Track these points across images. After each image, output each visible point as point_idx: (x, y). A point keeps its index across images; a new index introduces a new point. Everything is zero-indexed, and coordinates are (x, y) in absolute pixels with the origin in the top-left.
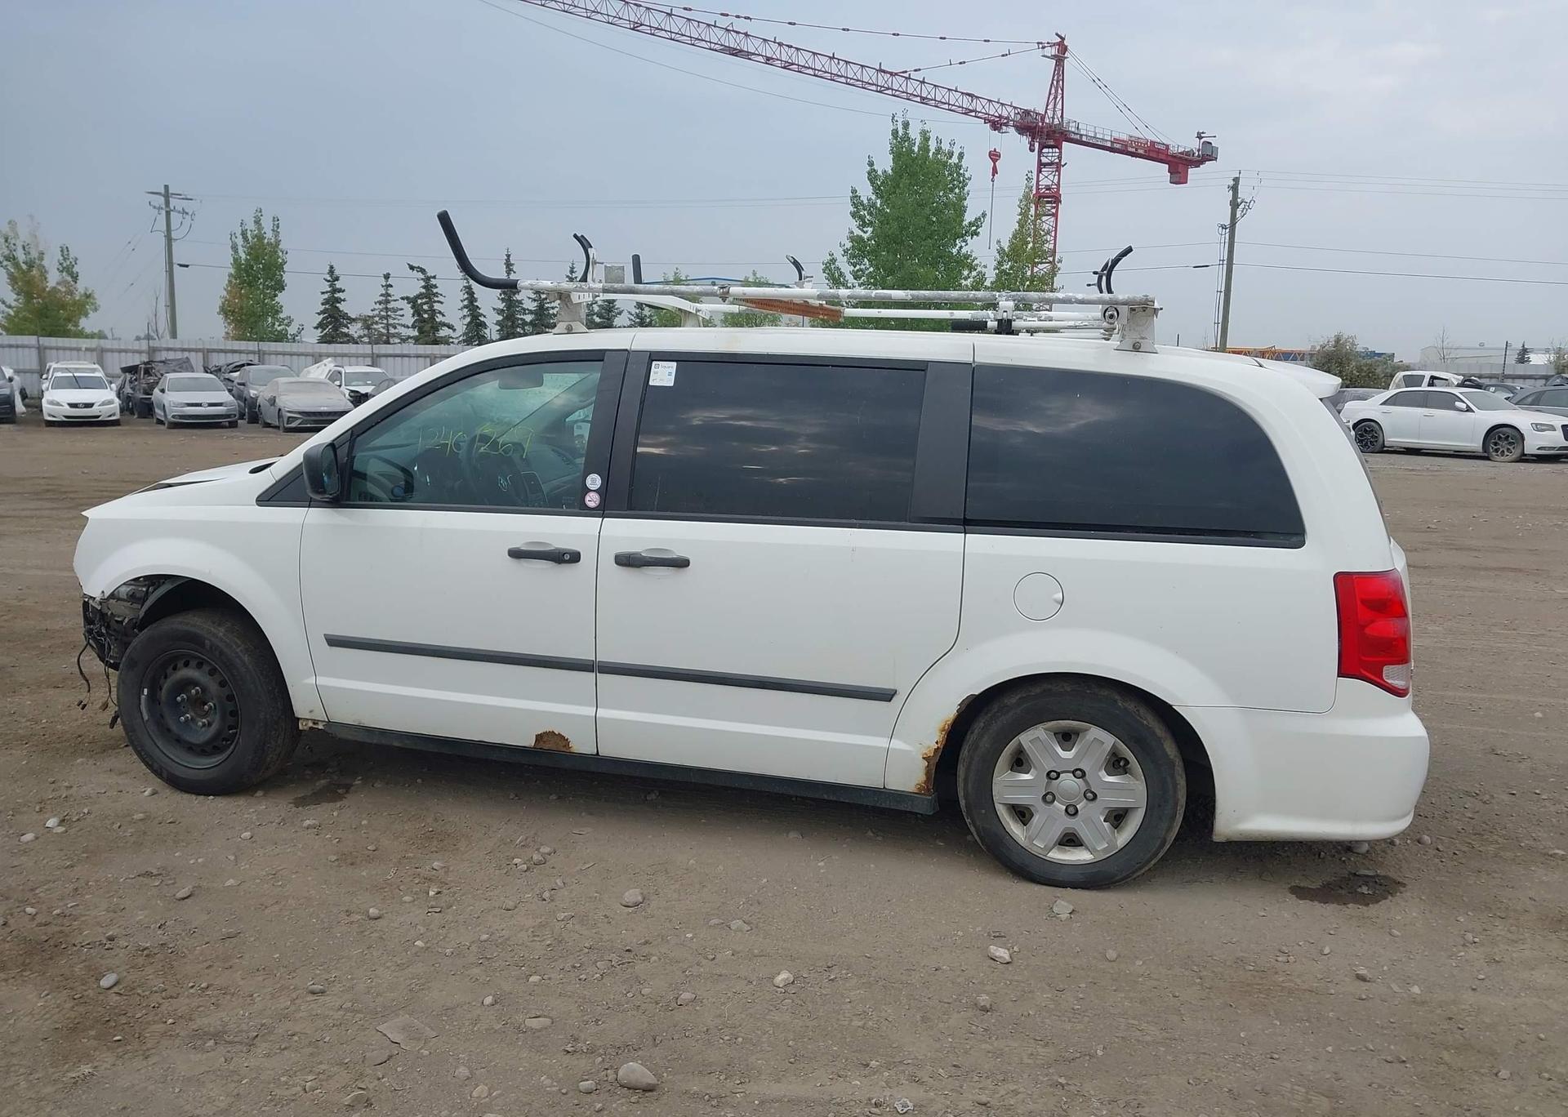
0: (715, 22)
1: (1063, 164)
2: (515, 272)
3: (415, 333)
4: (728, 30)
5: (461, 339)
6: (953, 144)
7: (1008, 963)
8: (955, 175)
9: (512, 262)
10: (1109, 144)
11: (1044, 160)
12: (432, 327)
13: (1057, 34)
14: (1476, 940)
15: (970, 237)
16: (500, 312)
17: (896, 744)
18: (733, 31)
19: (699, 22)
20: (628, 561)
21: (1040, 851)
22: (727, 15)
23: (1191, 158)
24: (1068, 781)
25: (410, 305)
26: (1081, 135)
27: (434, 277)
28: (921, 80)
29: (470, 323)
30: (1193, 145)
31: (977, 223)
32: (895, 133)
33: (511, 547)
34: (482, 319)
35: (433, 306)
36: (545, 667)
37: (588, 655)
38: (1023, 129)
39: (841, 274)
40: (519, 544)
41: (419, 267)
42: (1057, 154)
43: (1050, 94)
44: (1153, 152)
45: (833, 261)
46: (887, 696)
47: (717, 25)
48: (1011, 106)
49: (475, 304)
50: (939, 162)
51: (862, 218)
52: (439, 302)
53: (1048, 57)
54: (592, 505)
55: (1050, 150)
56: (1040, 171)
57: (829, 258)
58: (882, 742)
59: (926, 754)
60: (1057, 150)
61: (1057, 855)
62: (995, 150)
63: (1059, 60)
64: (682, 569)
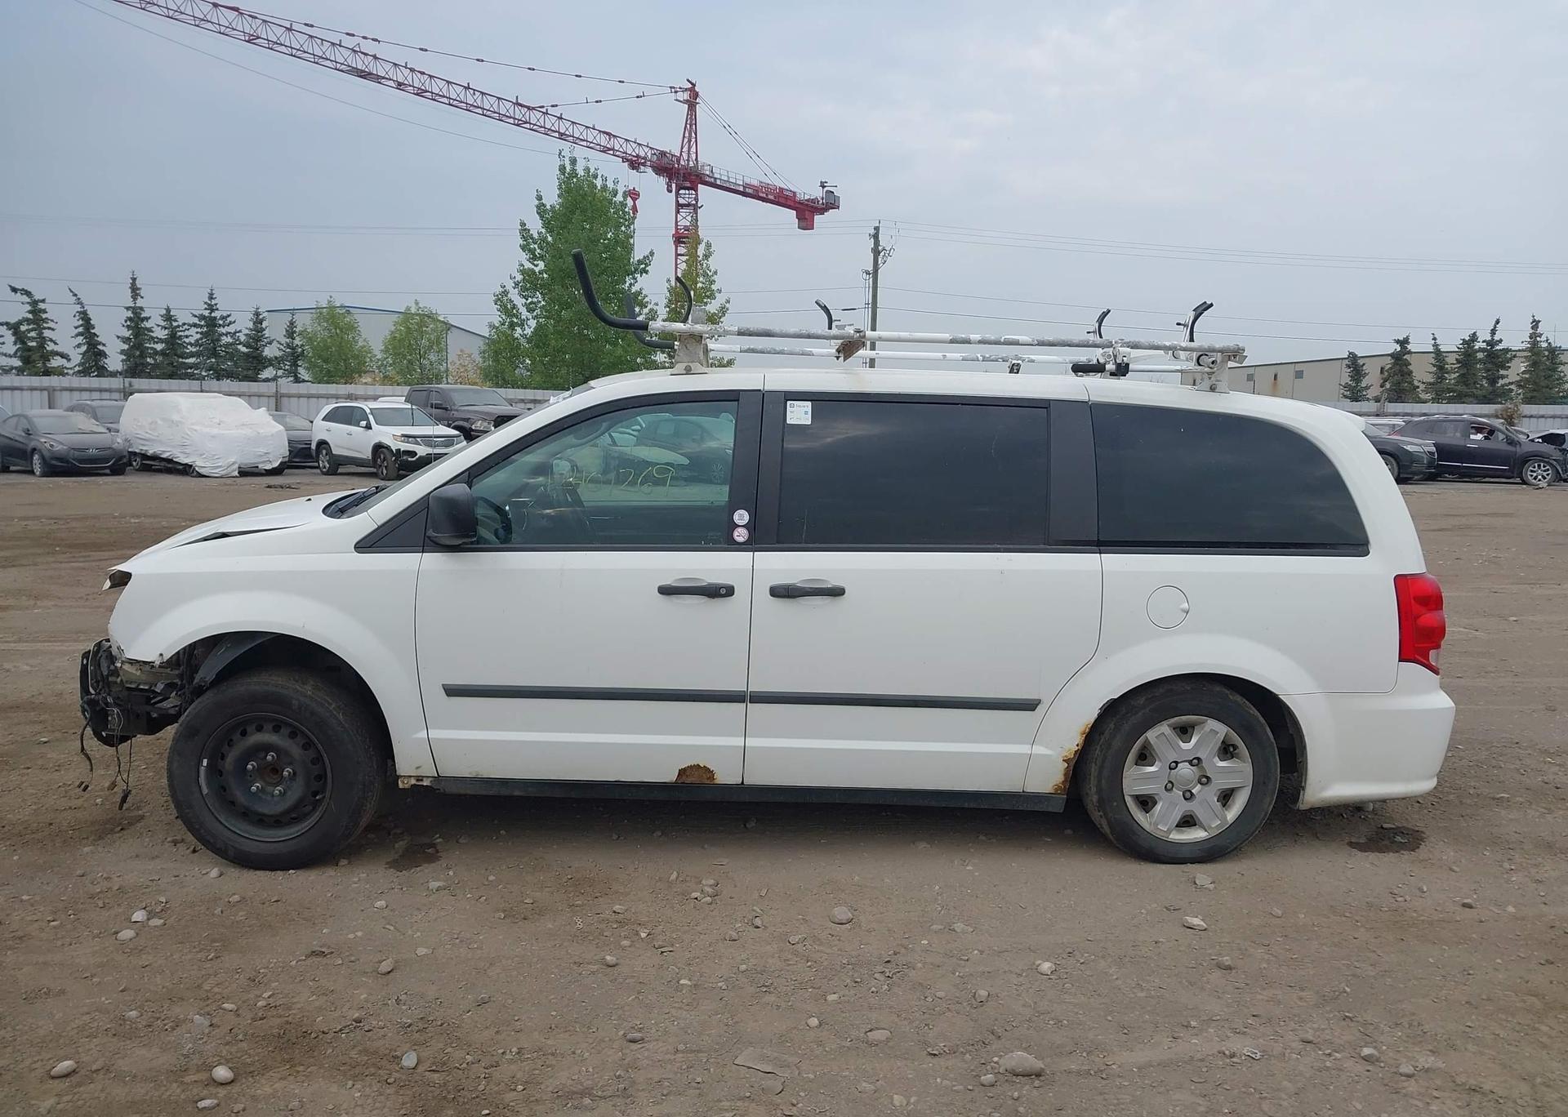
0: (341, 41)
1: (699, 205)
2: (142, 297)
3: (17, 363)
4: (355, 51)
5: (77, 369)
6: (616, 182)
7: (1205, 930)
8: (621, 213)
9: (139, 286)
10: (741, 189)
11: (681, 201)
12: (41, 357)
13: (688, 80)
14: (1513, 867)
15: (639, 275)
16: (126, 340)
17: (1039, 750)
18: (360, 52)
19: (322, 40)
20: (783, 592)
21: (1165, 834)
22: (353, 35)
23: (816, 205)
24: (1185, 770)
25: (10, 332)
26: (716, 179)
27: (43, 301)
28: (559, 115)
29: (85, 352)
30: (818, 193)
31: (646, 261)
32: (562, 169)
33: (661, 584)
34: (100, 347)
35: (43, 333)
36: (694, 701)
37: (738, 686)
38: (660, 170)
39: (514, 307)
40: (669, 581)
41: (23, 290)
42: (694, 196)
43: (684, 137)
44: (783, 199)
45: (506, 293)
46: (1030, 706)
47: (343, 44)
48: (648, 147)
49: (92, 331)
50: (605, 198)
51: (532, 252)
52: (49, 328)
53: (681, 102)
54: (740, 539)
55: (687, 192)
56: (678, 212)
57: (501, 290)
58: (1024, 749)
59: (1066, 756)
60: (694, 192)
61: (1177, 836)
62: (634, 189)
63: (692, 105)
64: (837, 598)
